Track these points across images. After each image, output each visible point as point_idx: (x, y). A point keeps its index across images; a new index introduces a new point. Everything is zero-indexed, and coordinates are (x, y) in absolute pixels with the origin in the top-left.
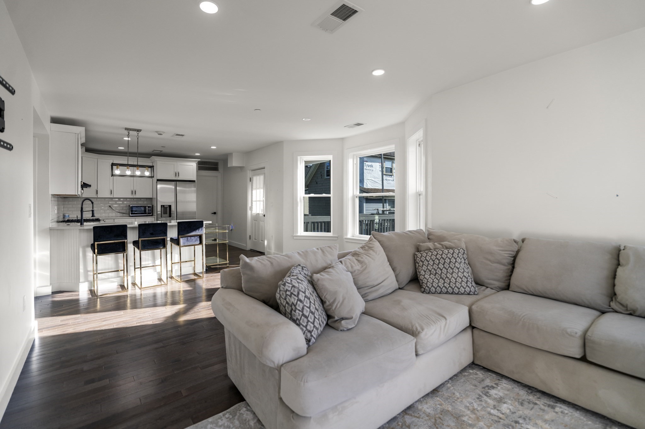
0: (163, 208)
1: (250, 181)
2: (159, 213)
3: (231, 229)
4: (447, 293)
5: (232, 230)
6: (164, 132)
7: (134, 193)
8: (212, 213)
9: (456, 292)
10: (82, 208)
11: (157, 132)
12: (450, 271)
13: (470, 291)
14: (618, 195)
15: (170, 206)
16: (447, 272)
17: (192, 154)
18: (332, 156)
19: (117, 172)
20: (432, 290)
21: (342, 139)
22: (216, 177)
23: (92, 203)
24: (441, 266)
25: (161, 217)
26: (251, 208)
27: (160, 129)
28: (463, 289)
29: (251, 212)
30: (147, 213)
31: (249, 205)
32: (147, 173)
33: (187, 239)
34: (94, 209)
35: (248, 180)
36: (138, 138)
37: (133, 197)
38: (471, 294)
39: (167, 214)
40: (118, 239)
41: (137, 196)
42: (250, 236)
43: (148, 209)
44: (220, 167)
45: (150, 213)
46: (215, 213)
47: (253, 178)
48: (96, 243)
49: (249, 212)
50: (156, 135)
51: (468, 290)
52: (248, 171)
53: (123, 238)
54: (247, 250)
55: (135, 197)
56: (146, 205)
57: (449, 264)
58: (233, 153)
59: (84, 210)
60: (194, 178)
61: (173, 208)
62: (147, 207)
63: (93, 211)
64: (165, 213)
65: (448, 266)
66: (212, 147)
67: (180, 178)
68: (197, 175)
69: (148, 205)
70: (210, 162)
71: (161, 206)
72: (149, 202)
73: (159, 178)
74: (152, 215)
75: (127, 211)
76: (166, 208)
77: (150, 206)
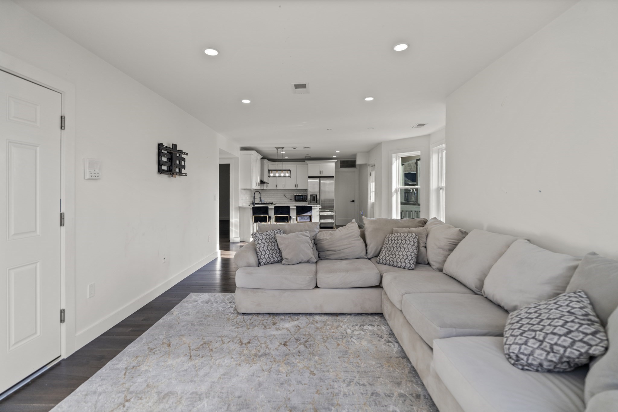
0: (311, 197)
1: (370, 175)
2: (309, 200)
4: (389, 265)
6: (297, 147)
7: (296, 186)
8: (351, 201)
9: (395, 265)
10: (254, 196)
11: (293, 147)
12: (399, 249)
13: (405, 266)
14: (541, 191)
15: (316, 195)
16: (397, 250)
17: (331, 157)
18: (420, 152)
19: (272, 175)
20: (381, 261)
21: (429, 135)
22: (354, 172)
23: (260, 193)
24: (395, 245)
25: (311, 203)
26: (370, 198)
27: (294, 145)
28: (400, 264)
30: (303, 199)
31: (369, 195)
32: (287, 175)
33: (302, 218)
34: (261, 197)
36: (282, 152)
38: (405, 268)
39: (314, 201)
40: (264, 214)
41: (298, 188)
46: (353, 201)
47: (371, 173)
48: (253, 216)
49: (369, 201)
50: (292, 149)
51: (403, 265)
52: (368, 167)
53: (266, 214)
55: (297, 189)
56: (303, 194)
57: (400, 245)
58: (358, 154)
59: (255, 197)
60: (333, 175)
61: (318, 196)
63: (260, 198)
64: (314, 200)
65: (399, 246)
66: (336, 152)
67: (324, 174)
68: (335, 172)
70: (348, 161)
71: (311, 195)
72: (305, 193)
73: (309, 176)
74: (307, 202)
75: (293, 198)
76: (314, 197)
77: (305, 196)
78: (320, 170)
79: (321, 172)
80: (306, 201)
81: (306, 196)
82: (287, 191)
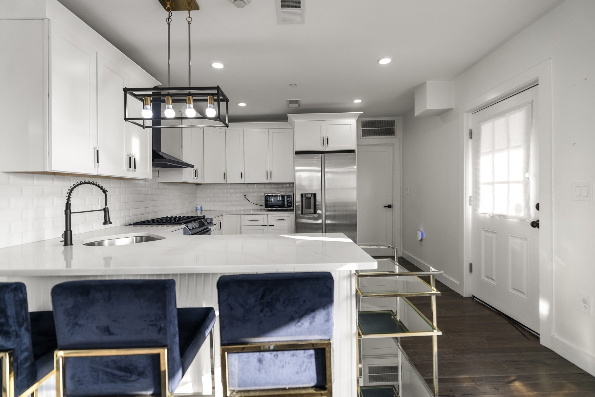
0: (304, 199)
1: (471, 137)
2: (297, 204)
3: (420, 238)
5: (421, 240)
7: (269, 175)
8: (385, 207)
10: (68, 205)
15: (315, 195)
22: (392, 145)
23: (105, 192)
25: (302, 214)
26: (475, 200)
29: (475, 210)
30: (286, 206)
31: (469, 192)
33: (260, 361)
35: (466, 134)
36: (189, 23)
37: (268, 182)
39: (311, 208)
41: (274, 180)
42: (471, 265)
43: (287, 200)
44: (398, 128)
45: (291, 206)
46: (389, 206)
47: (479, 129)
49: (468, 211)
52: (465, 114)
54: (464, 296)
55: (271, 182)
56: (284, 194)
58: (429, 83)
60: (353, 147)
61: (319, 198)
62: (286, 197)
67: (331, 147)
68: (358, 143)
69: (288, 194)
71: (302, 195)
72: (289, 190)
73: (298, 149)
74: (293, 210)
75: (263, 202)
76: (308, 199)
77: (289, 196)
78: (323, 135)
79: (325, 141)
80: (292, 208)
81: (291, 197)
82: (250, 186)
